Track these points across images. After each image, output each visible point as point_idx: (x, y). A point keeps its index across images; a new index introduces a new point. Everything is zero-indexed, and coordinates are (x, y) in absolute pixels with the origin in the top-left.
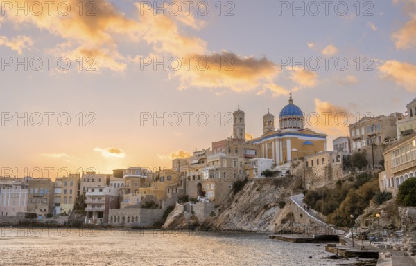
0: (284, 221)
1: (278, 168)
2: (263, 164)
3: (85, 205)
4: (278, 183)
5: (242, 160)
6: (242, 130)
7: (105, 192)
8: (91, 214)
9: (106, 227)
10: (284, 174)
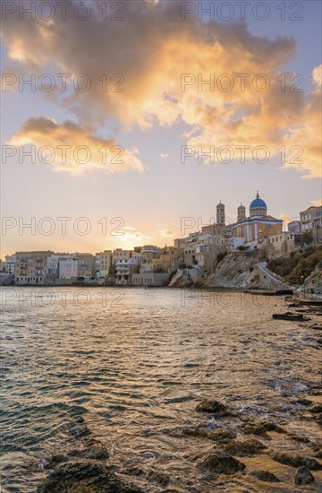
0: (252, 281)
1: (249, 244)
2: (238, 242)
3: (116, 272)
4: (248, 255)
5: (223, 239)
6: (223, 218)
7: (129, 262)
8: (120, 277)
9: (131, 286)
10: (252, 248)
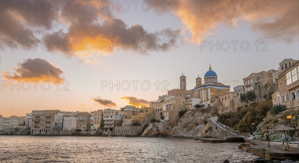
0: (206, 131)
1: (204, 103)
2: (195, 101)
3: (104, 125)
4: (203, 111)
5: (184, 100)
6: (185, 86)
7: (114, 118)
8: (107, 129)
9: (114, 136)
10: (206, 106)
